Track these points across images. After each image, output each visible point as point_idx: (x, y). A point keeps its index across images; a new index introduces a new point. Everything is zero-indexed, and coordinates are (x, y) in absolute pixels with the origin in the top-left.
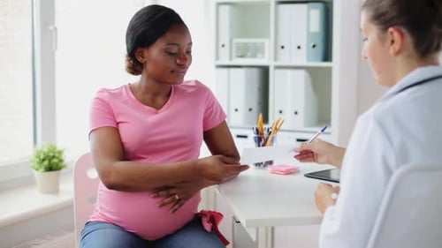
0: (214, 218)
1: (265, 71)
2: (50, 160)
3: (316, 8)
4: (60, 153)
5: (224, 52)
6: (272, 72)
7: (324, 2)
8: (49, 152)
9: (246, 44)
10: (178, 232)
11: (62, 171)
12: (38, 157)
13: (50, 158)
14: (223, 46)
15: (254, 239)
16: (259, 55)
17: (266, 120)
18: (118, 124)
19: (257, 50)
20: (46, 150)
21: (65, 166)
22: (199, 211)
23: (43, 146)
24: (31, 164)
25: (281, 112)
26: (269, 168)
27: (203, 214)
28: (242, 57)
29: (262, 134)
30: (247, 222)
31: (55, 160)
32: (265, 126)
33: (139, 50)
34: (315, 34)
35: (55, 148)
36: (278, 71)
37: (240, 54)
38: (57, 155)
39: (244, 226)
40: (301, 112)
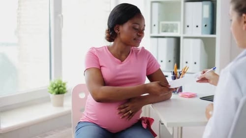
0: (149, 121)
1: (178, 40)
2: (58, 88)
3: (207, 4)
4: (64, 84)
5: (155, 29)
6: (182, 40)
7: (212, 1)
8: (58, 84)
9: (167, 24)
10: (128, 129)
11: (65, 94)
12: (52, 86)
13: (59, 87)
14: (155, 25)
15: (171, 133)
16: (175, 31)
17: (178, 67)
18: (101, 67)
19: (173, 28)
20: (56, 83)
21: (67, 92)
22: (140, 117)
23: (55, 80)
24: (48, 90)
25: (187, 63)
26: (180, 94)
27: (143, 119)
28: (165, 31)
29: (176, 75)
30: (167, 124)
31: (61, 88)
32: (178, 71)
33: (117, 26)
34: (206, 19)
35: (61, 82)
36: (185, 40)
37: (164, 30)
38: (62, 85)
39: (166, 126)
40: (198, 63)
